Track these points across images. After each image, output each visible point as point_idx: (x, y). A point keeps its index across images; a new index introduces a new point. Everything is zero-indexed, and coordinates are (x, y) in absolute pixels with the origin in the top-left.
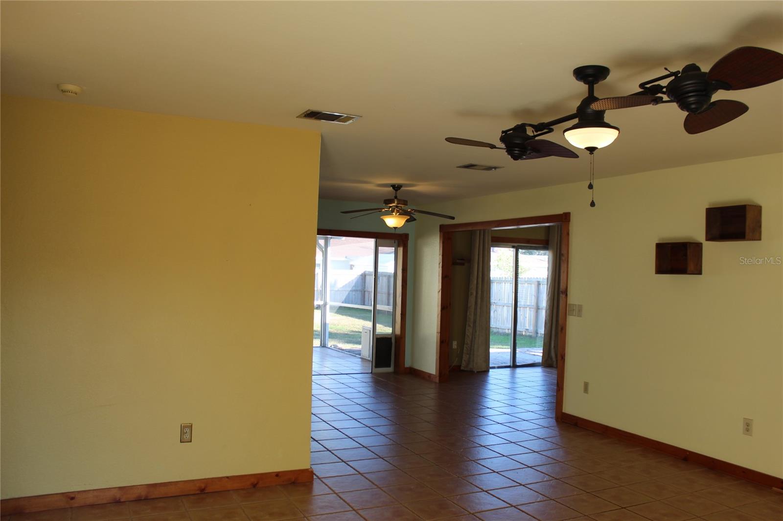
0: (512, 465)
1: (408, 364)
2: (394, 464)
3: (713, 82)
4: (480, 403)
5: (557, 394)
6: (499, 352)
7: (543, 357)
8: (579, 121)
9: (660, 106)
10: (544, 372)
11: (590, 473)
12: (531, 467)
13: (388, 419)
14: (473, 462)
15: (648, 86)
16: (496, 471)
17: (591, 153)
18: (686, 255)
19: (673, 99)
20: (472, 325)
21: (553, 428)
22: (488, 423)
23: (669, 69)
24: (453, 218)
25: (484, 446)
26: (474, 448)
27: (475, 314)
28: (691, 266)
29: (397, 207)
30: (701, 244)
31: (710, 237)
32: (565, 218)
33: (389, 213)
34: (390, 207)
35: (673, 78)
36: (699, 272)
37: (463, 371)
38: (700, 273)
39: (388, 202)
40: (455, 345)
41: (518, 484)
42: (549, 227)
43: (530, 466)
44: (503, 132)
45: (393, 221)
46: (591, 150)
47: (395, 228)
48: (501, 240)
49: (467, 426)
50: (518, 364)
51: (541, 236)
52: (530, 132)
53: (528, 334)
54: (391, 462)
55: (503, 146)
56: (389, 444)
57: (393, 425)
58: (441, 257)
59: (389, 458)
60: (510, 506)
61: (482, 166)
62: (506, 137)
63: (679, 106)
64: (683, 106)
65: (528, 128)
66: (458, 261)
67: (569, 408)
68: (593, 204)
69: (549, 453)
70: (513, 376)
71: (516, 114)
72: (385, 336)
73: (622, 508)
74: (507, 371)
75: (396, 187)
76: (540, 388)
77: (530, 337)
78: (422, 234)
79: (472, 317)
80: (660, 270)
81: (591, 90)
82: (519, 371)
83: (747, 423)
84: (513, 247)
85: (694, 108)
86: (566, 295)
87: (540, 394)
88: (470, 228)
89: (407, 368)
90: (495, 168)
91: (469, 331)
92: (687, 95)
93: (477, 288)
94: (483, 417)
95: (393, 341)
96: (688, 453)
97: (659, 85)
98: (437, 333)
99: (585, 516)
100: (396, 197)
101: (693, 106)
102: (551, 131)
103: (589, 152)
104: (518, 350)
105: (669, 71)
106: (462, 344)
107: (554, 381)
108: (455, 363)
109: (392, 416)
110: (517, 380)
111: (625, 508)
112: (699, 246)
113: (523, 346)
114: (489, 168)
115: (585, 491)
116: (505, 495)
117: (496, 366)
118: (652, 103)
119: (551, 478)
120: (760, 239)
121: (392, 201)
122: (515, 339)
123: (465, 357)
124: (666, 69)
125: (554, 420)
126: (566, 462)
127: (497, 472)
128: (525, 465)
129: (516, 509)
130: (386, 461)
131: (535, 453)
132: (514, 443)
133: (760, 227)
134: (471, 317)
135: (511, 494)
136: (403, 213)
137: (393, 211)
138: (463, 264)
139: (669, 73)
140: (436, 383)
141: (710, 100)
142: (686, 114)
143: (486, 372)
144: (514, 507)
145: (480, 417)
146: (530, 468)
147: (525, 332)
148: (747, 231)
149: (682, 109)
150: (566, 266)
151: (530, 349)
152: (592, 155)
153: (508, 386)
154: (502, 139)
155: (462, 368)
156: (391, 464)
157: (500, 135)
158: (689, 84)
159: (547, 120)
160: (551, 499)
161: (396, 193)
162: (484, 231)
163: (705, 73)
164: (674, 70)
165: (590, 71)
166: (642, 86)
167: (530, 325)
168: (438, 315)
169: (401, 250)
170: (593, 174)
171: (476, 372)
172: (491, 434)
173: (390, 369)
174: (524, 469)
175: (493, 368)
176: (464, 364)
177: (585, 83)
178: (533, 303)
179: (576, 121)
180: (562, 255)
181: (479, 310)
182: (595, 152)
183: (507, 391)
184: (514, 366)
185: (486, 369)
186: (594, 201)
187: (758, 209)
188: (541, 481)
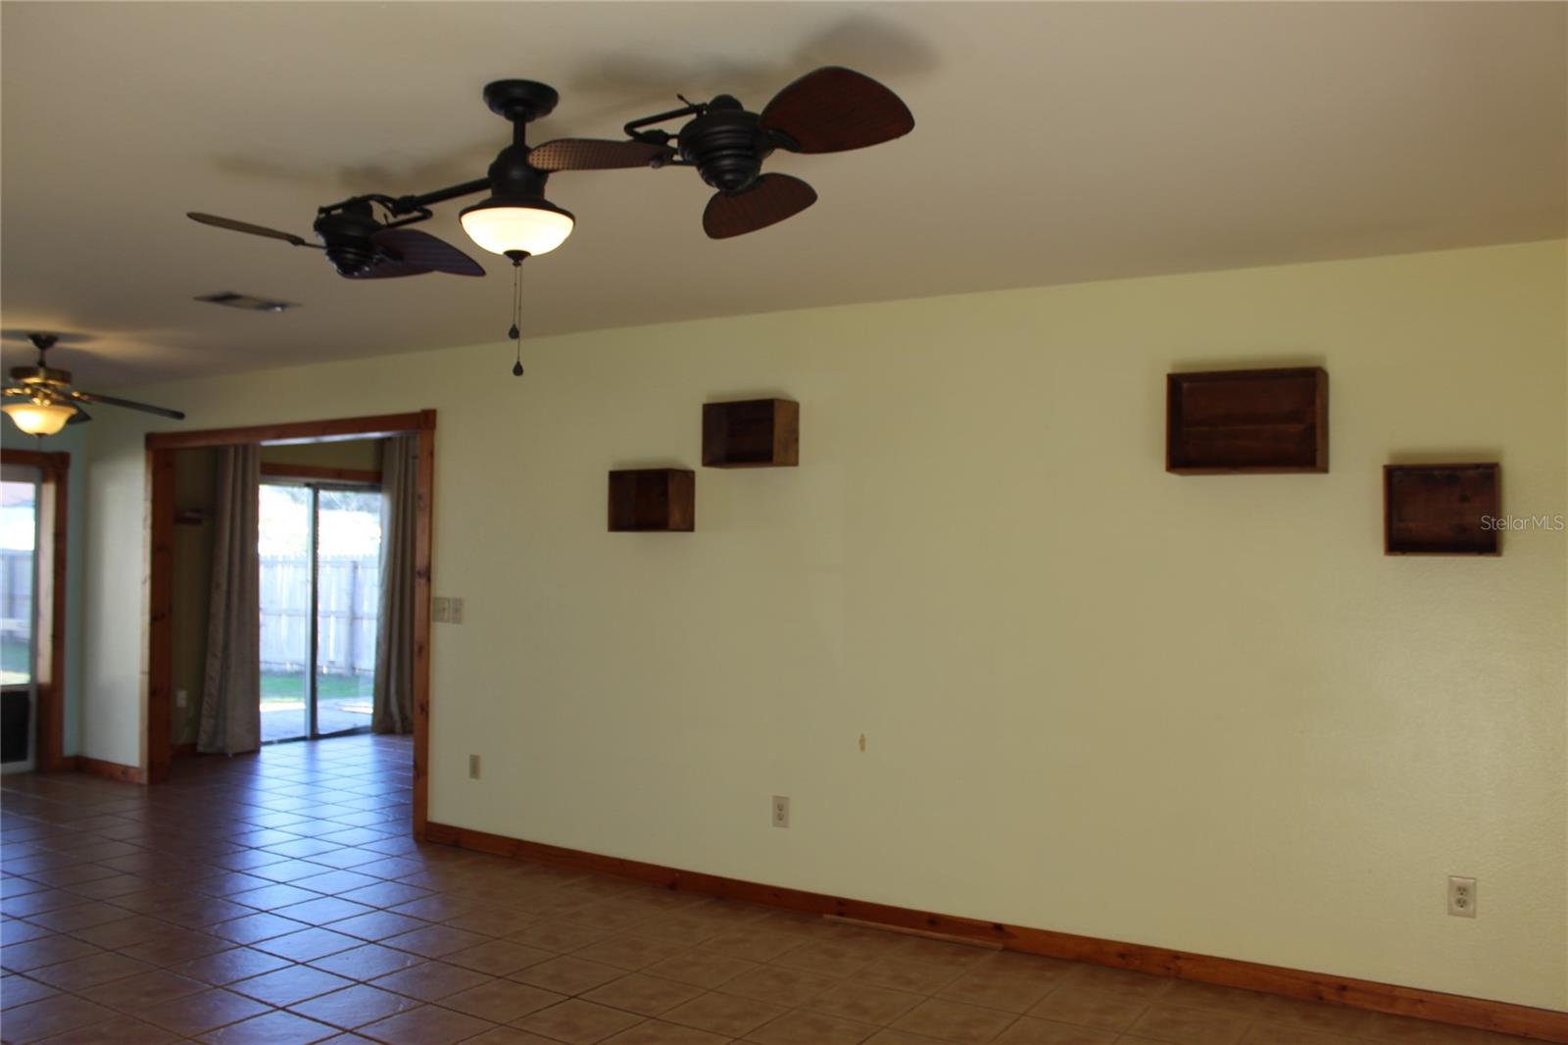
0: (335, 942)
1: (70, 749)
2: (51, 983)
3: (770, 132)
4: (246, 821)
5: (415, 785)
6: (279, 710)
7: (375, 715)
8: (493, 193)
9: (668, 170)
10: (377, 744)
11: (498, 939)
12: (374, 942)
13: (27, 879)
14: (246, 949)
15: (641, 130)
16: (301, 961)
17: (517, 264)
18: (665, 493)
19: (690, 158)
20: (219, 655)
21: (409, 856)
22: (271, 861)
23: (686, 98)
24: (180, 416)
25: (267, 912)
26: (246, 919)
27: (227, 632)
28: (676, 516)
29: (44, 385)
30: (693, 472)
31: (711, 459)
32: (426, 421)
33: (22, 400)
34: (28, 385)
35: (693, 116)
36: (688, 526)
37: (202, 755)
38: (690, 528)
39: (19, 373)
40: (182, 698)
41: (353, 983)
42: (381, 442)
43: (372, 940)
44: (322, 210)
45: (36, 419)
46: (517, 256)
47: (40, 435)
48: (282, 470)
49: (223, 872)
50: (321, 732)
51: (367, 464)
52: (380, 214)
53: (334, 671)
54: (43, 978)
55: (321, 240)
56: (36, 936)
57: (42, 891)
58: (149, 505)
59: (38, 971)
60: (340, 1031)
61: (254, 299)
62: (327, 222)
63: (702, 175)
64: (711, 175)
65: (375, 205)
66: (188, 514)
67: (444, 811)
68: (518, 370)
69: (409, 909)
70: (312, 757)
71: (348, 175)
72: (13, 689)
73: (571, 997)
74: (300, 748)
75: (43, 341)
76: (371, 777)
77: (339, 676)
78: (104, 451)
79: (220, 637)
80: (617, 523)
81: (519, 133)
82: (324, 746)
83: (779, 806)
84: (308, 485)
85: (729, 181)
86: (429, 580)
87: (374, 789)
88: (216, 442)
89: (69, 758)
90: (283, 306)
91: (214, 667)
92: (719, 154)
93: (230, 572)
94: (257, 848)
95: (33, 698)
96: (677, 875)
97: (660, 132)
98: (143, 673)
99: (501, 1025)
100: (42, 364)
101: (729, 177)
102: (427, 215)
103: (512, 261)
104: (320, 704)
105: (687, 102)
106: (198, 698)
107: (407, 762)
108: (183, 737)
109: (38, 872)
110: (323, 765)
111: (575, 997)
112: (687, 477)
113: (330, 695)
114: (268, 305)
115: (493, 976)
116: (327, 1009)
117: (275, 739)
118: (652, 163)
119: (420, 960)
120: (795, 463)
121: (31, 373)
122: (314, 682)
123: (207, 724)
124: (681, 98)
125: (411, 840)
126: (447, 923)
127: (303, 964)
128: (362, 939)
129: (354, 1036)
130: (29, 978)
131: (381, 912)
132: (332, 896)
133: (796, 440)
134: (218, 635)
135: (340, 1006)
136: (62, 400)
137: (33, 395)
138: (198, 522)
139: (686, 106)
140: (140, 785)
141: (759, 169)
142: (715, 191)
143: (252, 752)
144: (351, 1031)
145: (251, 848)
146: (372, 945)
147: (328, 667)
148: (777, 447)
149: (708, 182)
150: (427, 520)
151: (342, 702)
152: (519, 268)
153: (303, 778)
154: (320, 226)
155: (200, 749)
156: (43, 983)
157: (314, 216)
158: (722, 133)
159: (419, 193)
160: (427, 1003)
161: (42, 355)
162: (245, 448)
163: (752, 116)
164: (697, 100)
165: (518, 92)
166: (630, 128)
167: (337, 652)
168: (143, 634)
169: (50, 490)
170: (520, 307)
171: (230, 755)
172: (279, 883)
173: (26, 765)
174: (361, 949)
175: (270, 743)
176: (203, 738)
177: (508, 117)
178: (345, 607)
179: (487, 194)
180: (420, 497)
181: (234, 623)
182: (525, 262)
183: (301, 790)
184: (314, 736)
185: (250, 748)
186: (522, 364)
187: (793, 408)
188: (400, 968)
